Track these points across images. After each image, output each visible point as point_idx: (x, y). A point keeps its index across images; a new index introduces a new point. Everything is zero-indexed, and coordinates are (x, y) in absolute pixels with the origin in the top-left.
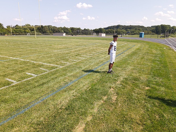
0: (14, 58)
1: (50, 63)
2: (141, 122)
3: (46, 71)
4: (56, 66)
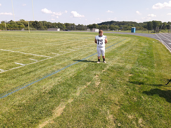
0: (5, 50)
1: (40, 54)
2: (119, 103)
3: (35, 61)
4: (46, 56)
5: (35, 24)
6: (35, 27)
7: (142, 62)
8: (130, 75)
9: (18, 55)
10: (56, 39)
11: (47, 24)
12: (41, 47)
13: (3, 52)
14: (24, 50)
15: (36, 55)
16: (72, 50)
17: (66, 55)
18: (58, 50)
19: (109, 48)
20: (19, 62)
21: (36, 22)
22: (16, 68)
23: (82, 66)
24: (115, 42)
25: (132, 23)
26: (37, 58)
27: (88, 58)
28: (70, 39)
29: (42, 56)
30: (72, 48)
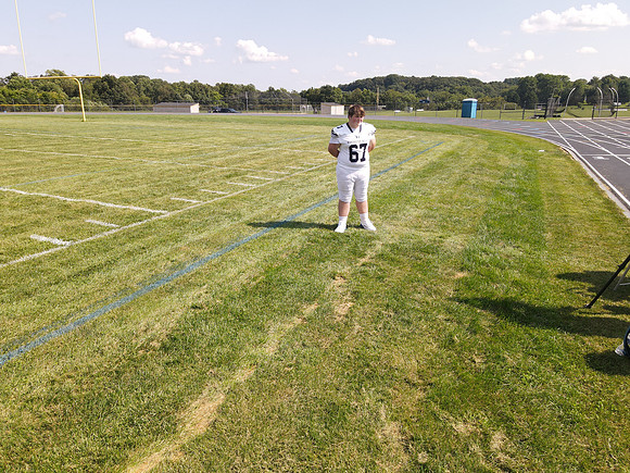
1: (127, 201)
2: (420, 377)
3: (109, 229)
4: (150, 210)
5: (104, 89)
6: (104, 100)
7: (503, 226)
8: (460, 275)
9: (43, 207)
10: (186, 145)
11: (151, 88)
12: (129, 175)
14: (63, 188)
15: (111, 205)
16: (246, 185)
17: (223, 204)
18: (192, 184)
19: (382, 175)
20: (46, 234)
21: (108, 79)
22: (37, 255)
23: (284, 244)
24: (403, 154)
25: (463, 81)
26: (115, 217)
27: (306, 215)
28: (237, 144)
29: (136, 208)
30: (248, 176)
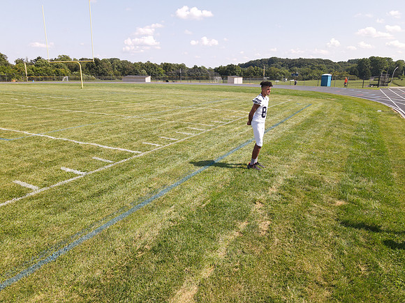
0: (34, 134)
1: (115, 144)
3: (108, 164)
4: (130, 151)
5: (93, 67)
6: (92, 73)
8: (339, 203)
9: (66, 148)
10: (147, 105)
11: (121, 66)
12: (115, 126)
13: (30, 139)
14: (76, 134)
15: (106, 147)
16: (188, 134)
17: (176, 147)
18: (154, 133)
19: (275, 128)
20: (69, 167)
22: (66, 181)
23: (218, 177)
24: (286, 112)
25: (320, 61)
26: (110, 155)
27: (230, 156)
28: (178, 104)
29: (121, 150)
30: (189, 127)
